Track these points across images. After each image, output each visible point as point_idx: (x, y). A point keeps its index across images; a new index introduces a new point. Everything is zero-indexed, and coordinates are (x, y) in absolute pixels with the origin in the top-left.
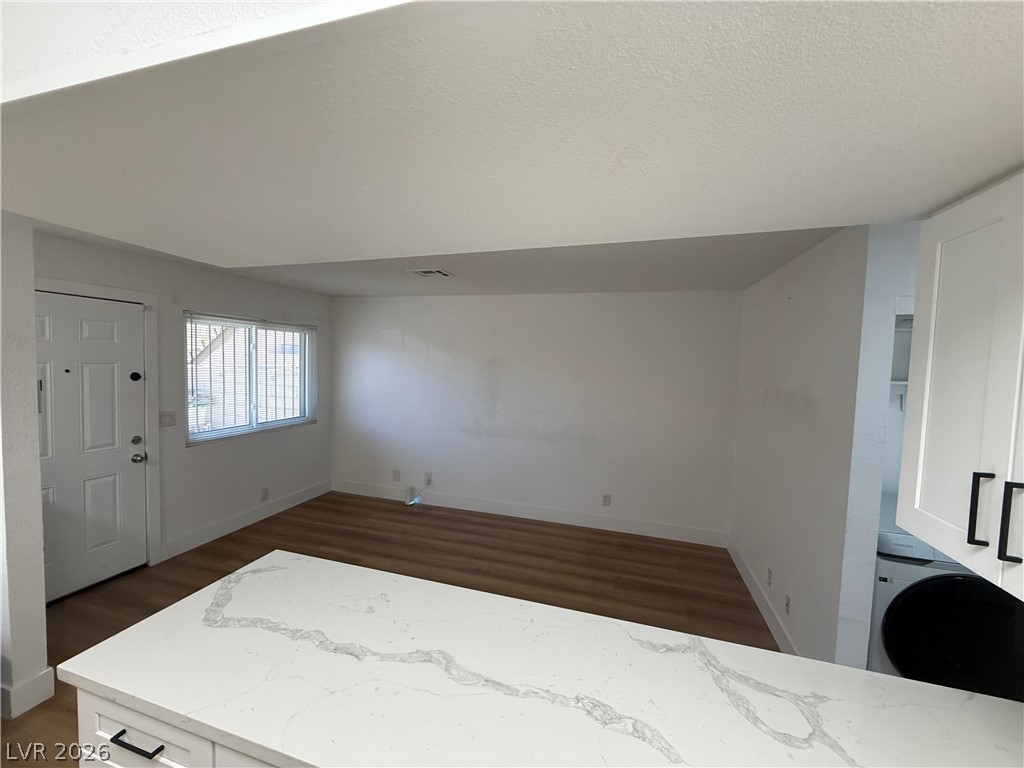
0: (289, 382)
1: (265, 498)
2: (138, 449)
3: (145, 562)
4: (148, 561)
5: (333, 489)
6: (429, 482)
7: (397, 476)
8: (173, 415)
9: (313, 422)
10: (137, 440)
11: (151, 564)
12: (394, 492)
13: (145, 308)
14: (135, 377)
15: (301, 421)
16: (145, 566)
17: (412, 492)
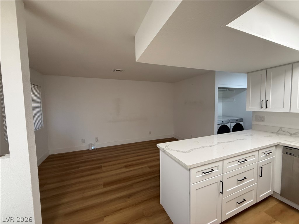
7: (83, 141)
17: (91, 145)
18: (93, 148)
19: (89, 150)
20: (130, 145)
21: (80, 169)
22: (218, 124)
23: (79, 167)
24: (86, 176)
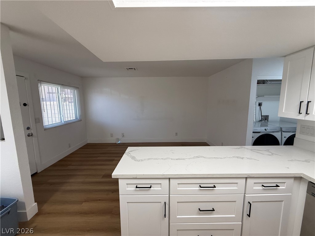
0: (71, 108)
1: (70, 147)
2: (29, 132)
3: (36, 171)
4: (37, 171)
5: (89, 142)
6: (123, 136)
7: (112, 135)
8: (39, 119)
9: (81, 120)
10: (28, 128)
11: (38, 172)
12: (112, 140)
13: (25, 79)
14: (25, 105)
15: (77, 120)
16: (36, 173)
17: (118, 140)
18: (119, 142)
19: (116, 143)
20: (153, 144)
21: (98, 158)
22: (253, 132)
23: (99, 157)
24: (98, 165)
